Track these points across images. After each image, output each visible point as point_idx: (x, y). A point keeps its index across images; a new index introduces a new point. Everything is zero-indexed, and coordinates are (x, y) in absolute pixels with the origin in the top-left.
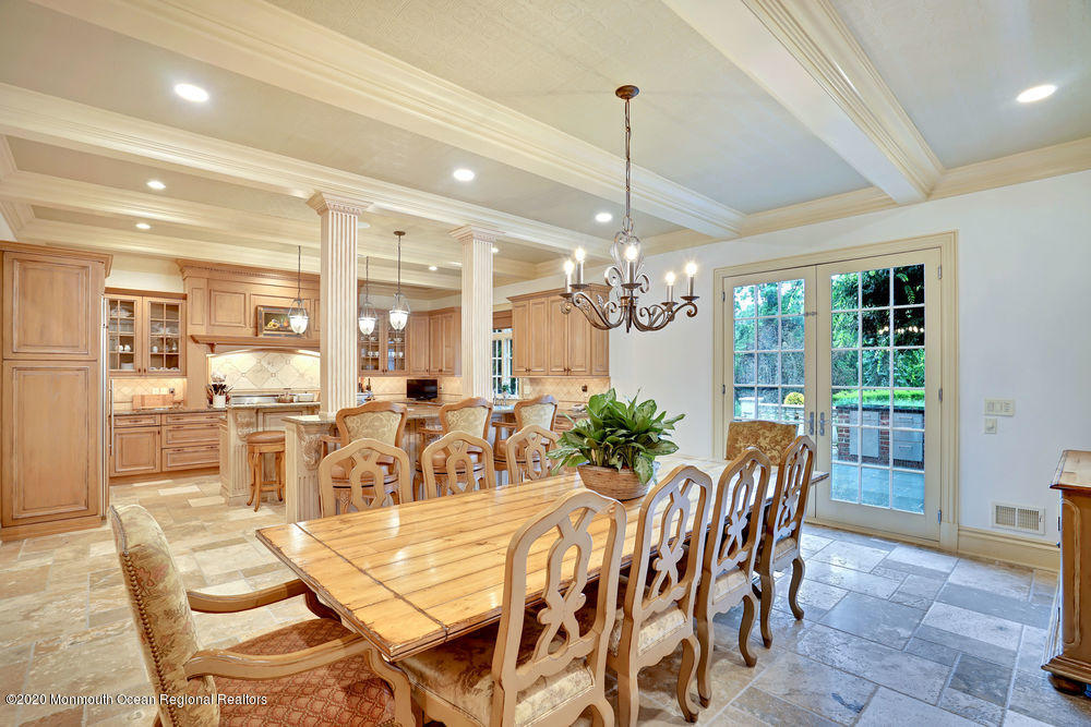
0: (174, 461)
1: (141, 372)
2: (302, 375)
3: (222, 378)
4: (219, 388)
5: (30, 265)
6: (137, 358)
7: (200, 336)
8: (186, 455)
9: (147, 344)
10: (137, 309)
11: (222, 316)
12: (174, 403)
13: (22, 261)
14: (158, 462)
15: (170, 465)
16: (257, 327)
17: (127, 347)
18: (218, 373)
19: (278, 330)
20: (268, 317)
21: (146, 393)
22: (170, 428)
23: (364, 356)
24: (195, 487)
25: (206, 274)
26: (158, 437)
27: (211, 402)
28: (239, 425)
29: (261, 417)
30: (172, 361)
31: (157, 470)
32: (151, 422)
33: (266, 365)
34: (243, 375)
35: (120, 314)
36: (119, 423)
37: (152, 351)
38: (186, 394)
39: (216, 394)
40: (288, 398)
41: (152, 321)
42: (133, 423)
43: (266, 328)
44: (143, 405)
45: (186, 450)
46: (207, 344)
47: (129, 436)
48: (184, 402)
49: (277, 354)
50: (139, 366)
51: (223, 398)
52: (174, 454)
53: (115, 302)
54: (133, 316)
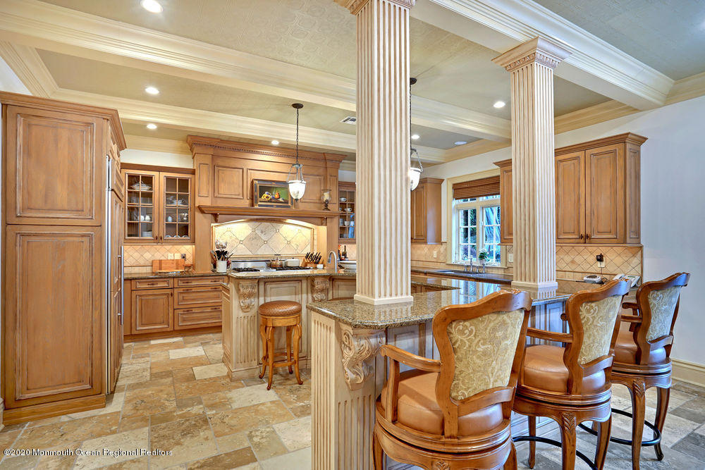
0: (184, 320)
1: (158, 240)
2: (289, 243)
3: (224, 245)
4: (221, 254)
5: (34, 121)
6: (156, 228)
7: (206, 207)
8: (195, 315)
9: (163, 213)
10: (155, 182)
11: (224, 190)
12: (186, 267)
13: (26, 116)
14: (171, 321)
15: (181, 324)
16: (253, 199)
17: (148, 218)
18: (221, 241)
19: (270, 201)
20: (263, 190)
21: (162, 258)
22: (181, 290)
23: (341, 225)
24: (200, 348)
25: (211, 151)
26: (170, 298)
27: (215, 266)
28: (242, 296)
29: (262, 287)
30: (184, 230)
31: (171, 329)
32: (165, 285)
33: (259, 233)
34: (241, 242)
35: (141, 188)
36: (139, 286)
37: (167, 220)
38: (194, 259)
39: (219, 259)
40: (279, 263)
41: (167, 194)
42: (151, 286)
43: (260, 199)
44: (160, 269)
45: (194, 310)
46: (212, 214)
47: (147, 298)
48: (192, 266)
49: (268, 223)
50: (156, 234)
51: (225, 263)
52: (184, 314)
53: (137, 177)
54: (151, 189)
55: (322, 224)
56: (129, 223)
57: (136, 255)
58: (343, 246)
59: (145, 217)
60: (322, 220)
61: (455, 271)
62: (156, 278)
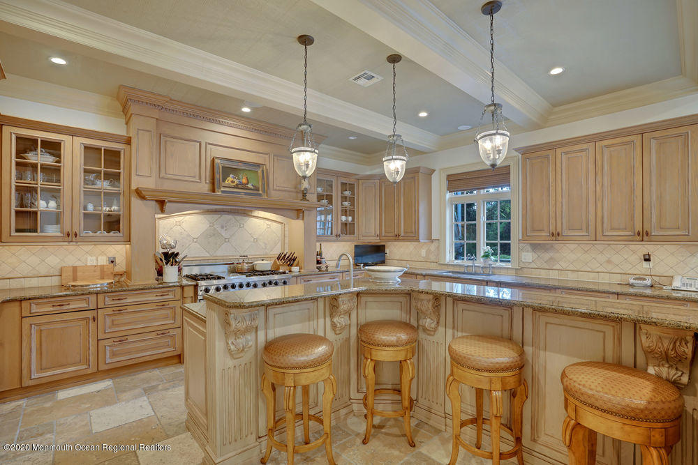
0: (114, 354)
1: (70, 236)
2: (256, 240)
4: (170, 257)
6: (66, 219)
7: (147, 190)
8: (132, 346)
9: (79, 198)
10: (66, 151)
11: (174, 169)
12: (115, 277)
14: (92, 358)
15: (109, 360)
17: (52, 204)
18: (168, 239)
21: (78, 264)
22: (109, 311)
24: (144, 401)
25: (156, 113)
26: (92, 324)
27: (161, 274)
30: (113, 224)
31: (93, 369)
32: (83, 305)
33: (219, 229)
34: (195, 240)
35: (40, 158)
36: (35, 309)
37: (85, 208)
38: (129, 264)
39: (167, 264)
40: (246, 267)
41: (86, 171)
42: (59, 308)
43: (223, 184)
44: (74, 280)
45: (130, 339)
46: (156, 201)
47: (52, 327)
48: (127, 274)
49: (230, 216)
50: (67, 228)
51: (175, 268)
52: (114, 346)
53: (34, 141)
54: (59, 162)
55: (298, 218)
56: (17, 212)
59: (47, 203)
60: (299, 213)
61: (453, 272)
62: (66, 296)
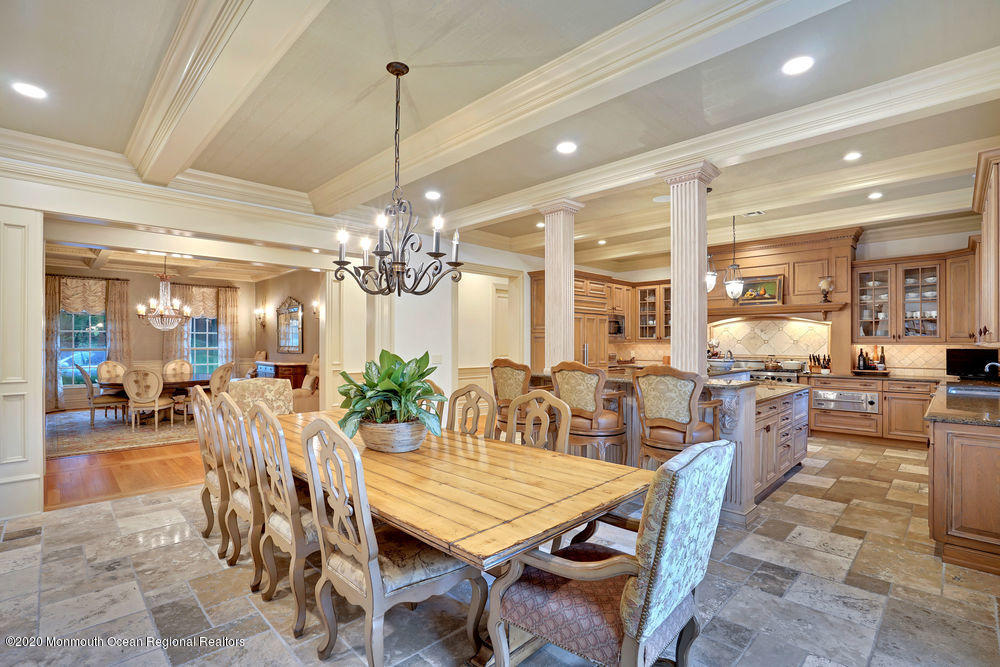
1: (659, 339)
2: (796, 342)
3: (714, 344)
6: (657, 330)
9: (663, 318)
10: (657, 293)
19: (755, 298)
33: (759, 333)
34: (739, 341)
35: (649, 299)
37: (667, 324)
41: (666, 302)
43: (743, 298)
50: (658, 335)
54: (655, 299)
57: (653, 352)
58: (880, 346)
